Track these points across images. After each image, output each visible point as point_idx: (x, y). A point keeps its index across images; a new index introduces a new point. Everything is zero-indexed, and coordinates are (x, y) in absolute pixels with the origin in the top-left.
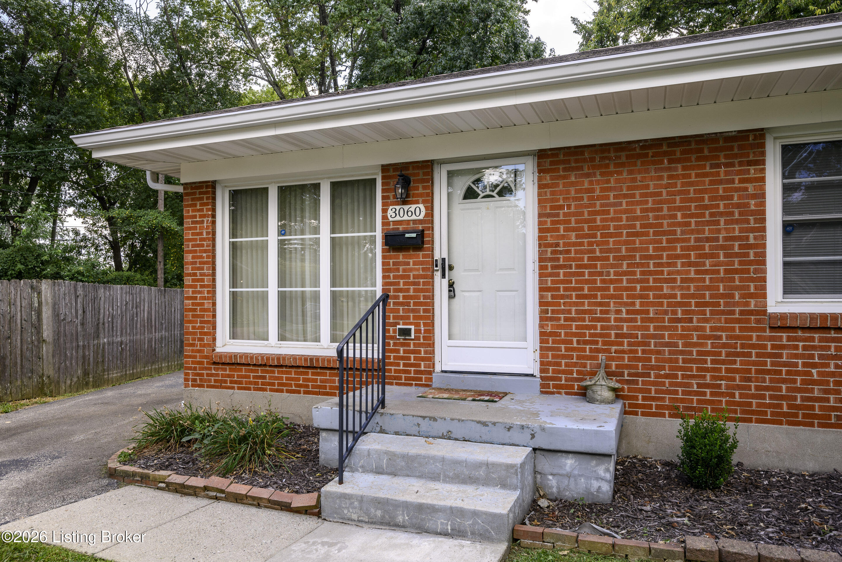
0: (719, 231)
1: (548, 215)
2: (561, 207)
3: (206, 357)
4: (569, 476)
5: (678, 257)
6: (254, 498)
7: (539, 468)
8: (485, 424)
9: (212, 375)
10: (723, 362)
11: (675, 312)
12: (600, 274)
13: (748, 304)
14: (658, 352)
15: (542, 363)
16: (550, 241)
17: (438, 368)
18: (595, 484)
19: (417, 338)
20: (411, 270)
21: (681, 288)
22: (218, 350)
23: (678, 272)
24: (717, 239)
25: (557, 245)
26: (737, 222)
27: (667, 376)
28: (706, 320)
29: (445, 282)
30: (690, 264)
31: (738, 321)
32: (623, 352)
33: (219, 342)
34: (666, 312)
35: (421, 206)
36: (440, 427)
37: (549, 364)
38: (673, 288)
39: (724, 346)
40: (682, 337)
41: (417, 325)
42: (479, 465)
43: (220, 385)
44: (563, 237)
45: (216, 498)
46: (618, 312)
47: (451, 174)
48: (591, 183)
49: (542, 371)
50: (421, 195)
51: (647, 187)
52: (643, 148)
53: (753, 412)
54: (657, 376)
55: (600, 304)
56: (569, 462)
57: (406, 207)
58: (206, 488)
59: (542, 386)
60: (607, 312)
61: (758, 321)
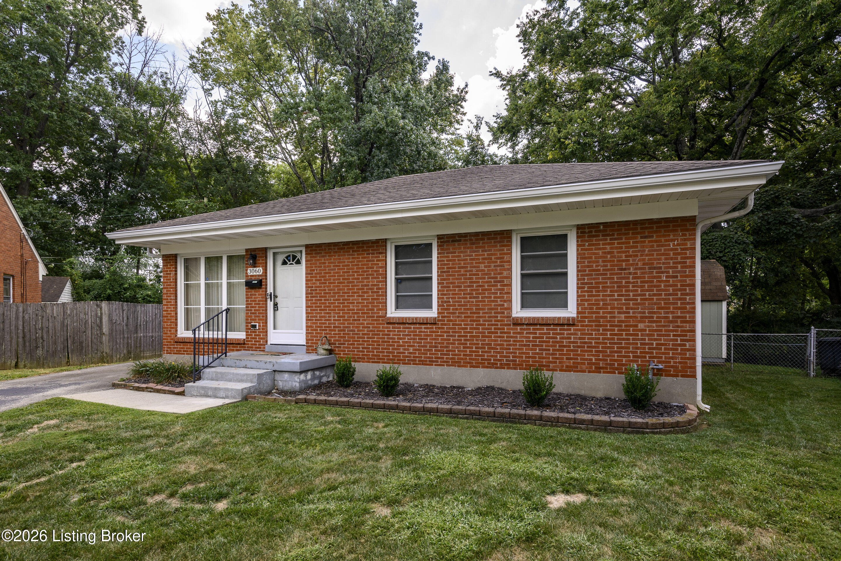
0: (369, 282)
1: (309, 274)
2: (314, 270)
3: (172, 339)
4: (286, 381)
5: (355, 293)
6: (163, 390)
7: (276, 378)
8: (258, 361)
9: (175, 348)
10: (371, 338)
11: (354, 317)
12: (328, 300)
13: (379, 313)
14: (348, 334)
15: (307, 340)
16: (310, 285)
17: (269, 343)
18: (294, 384)
19: (259, 329)
20: (257, 298)
21: (357, 306)
22: (178, 336)
23: (355, 300)
24: (368, 285)
25: (312, 287)
26: (375, 278)
27: (351, 344)
28: (365, 320)
29: (272, 303)
30: (359, 296)
31: (376, 320)
32: (336, 334)
33: (179, 332)
34: (351, 317)
35: (261, 268)
36: (243, 363)
37: (309, 340)
38: (353, 306)
39: (371, 331)
40: (357, 327)
41: (259, 323)
42: (244, 375)
43: (178, 353)
44: (314, 283)
45: (151, 392)
46: (334, 317)
47: (275, 254)
48: (325, 260)
49: (307, 343)
50: (261, 263)
51: (344, 262)
52: (343, 245)
53: (381, 359)
54: (348, 344)
55: (328, 313)
56: (286, 375)
57: (255, 269)
58: (147, 388)
59: (307, 350)
60: (330, 317)
61: (382, 320)
